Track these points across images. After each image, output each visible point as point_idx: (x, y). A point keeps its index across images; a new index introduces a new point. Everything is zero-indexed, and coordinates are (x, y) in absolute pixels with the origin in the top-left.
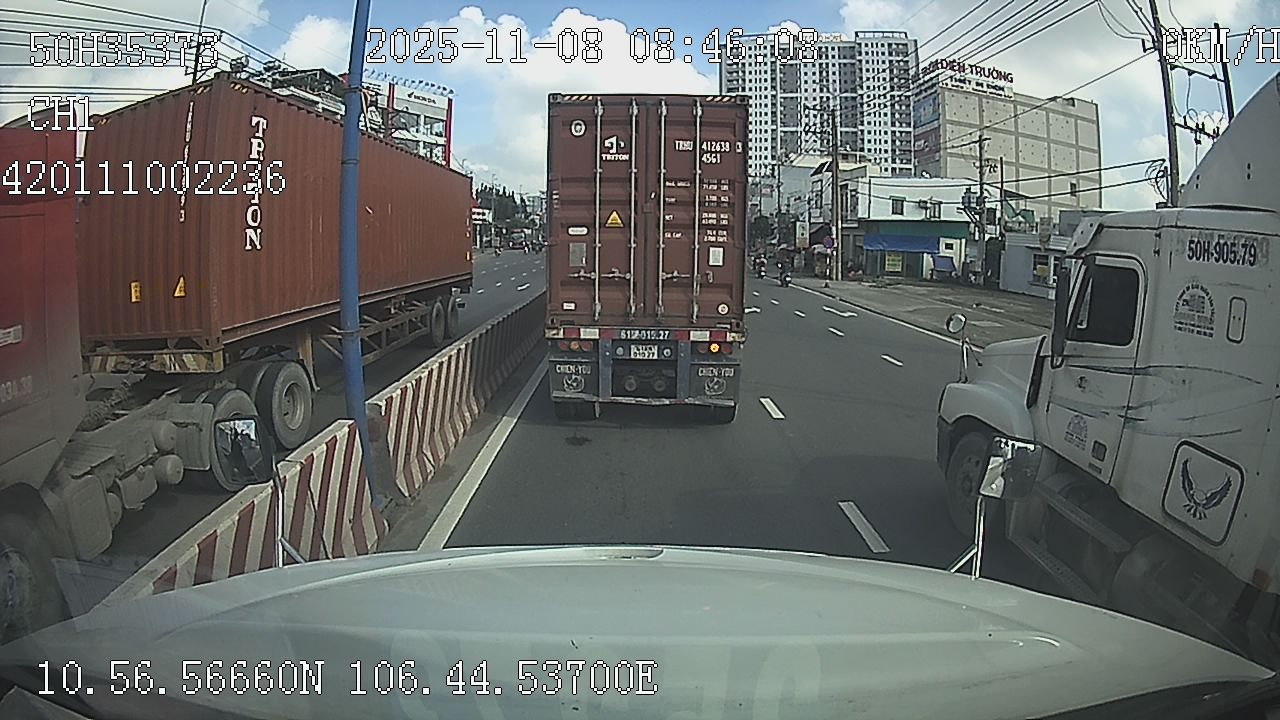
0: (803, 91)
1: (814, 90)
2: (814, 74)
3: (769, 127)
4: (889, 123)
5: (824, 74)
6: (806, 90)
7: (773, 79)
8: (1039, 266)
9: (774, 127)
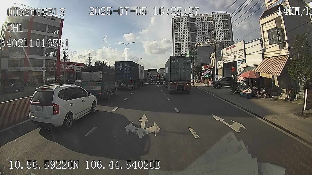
0: (197, 31)
1: (201, 30)
2: (200, 25)
3: (188, 42)
4: (224, 39)
5: (203, 25)
6: (198, 31)
7: (188, 28)
9: (189, 42)
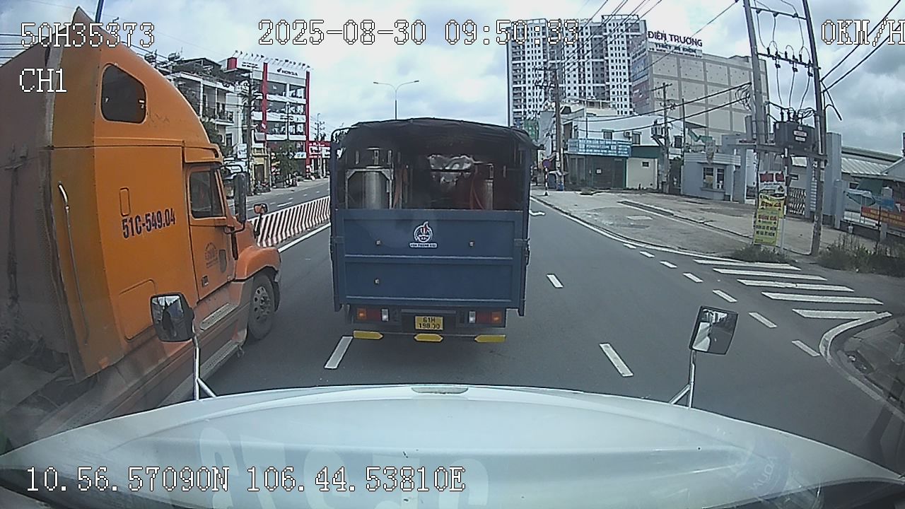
1: (574, 58)
2: (573, 46)
5: (581, 46)
6: (568, 58)
7: (545, 51)
8: (706, 176)
